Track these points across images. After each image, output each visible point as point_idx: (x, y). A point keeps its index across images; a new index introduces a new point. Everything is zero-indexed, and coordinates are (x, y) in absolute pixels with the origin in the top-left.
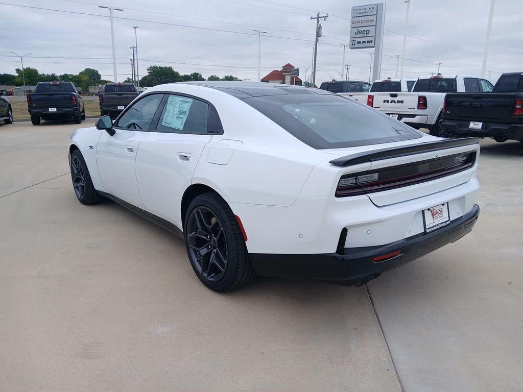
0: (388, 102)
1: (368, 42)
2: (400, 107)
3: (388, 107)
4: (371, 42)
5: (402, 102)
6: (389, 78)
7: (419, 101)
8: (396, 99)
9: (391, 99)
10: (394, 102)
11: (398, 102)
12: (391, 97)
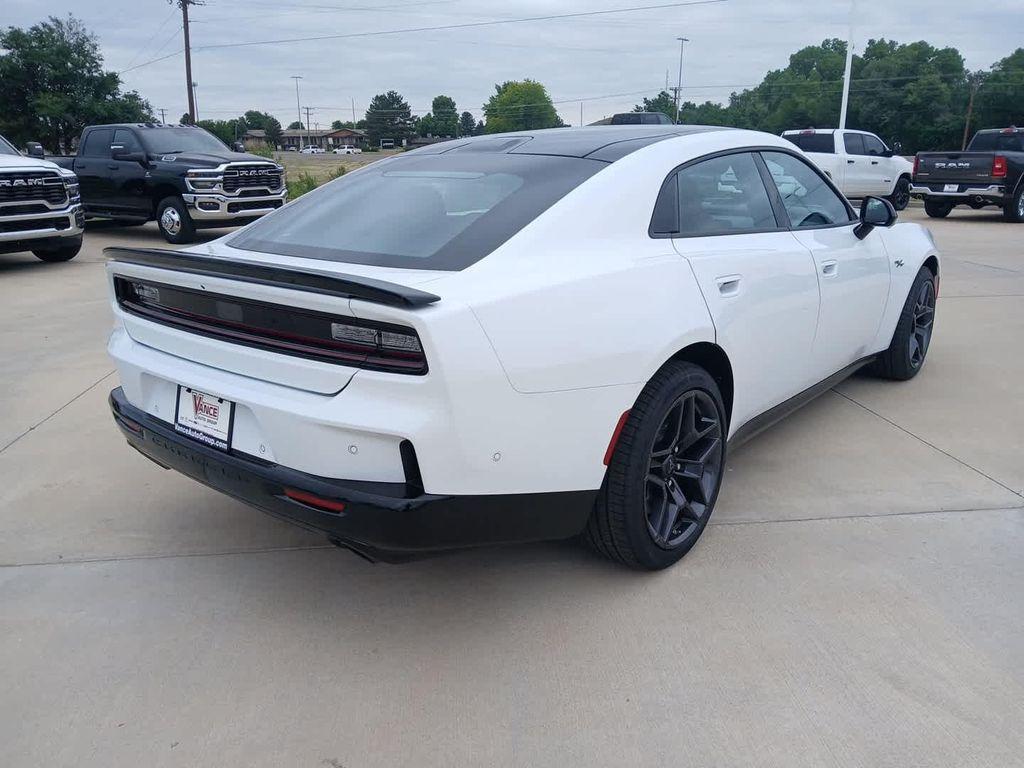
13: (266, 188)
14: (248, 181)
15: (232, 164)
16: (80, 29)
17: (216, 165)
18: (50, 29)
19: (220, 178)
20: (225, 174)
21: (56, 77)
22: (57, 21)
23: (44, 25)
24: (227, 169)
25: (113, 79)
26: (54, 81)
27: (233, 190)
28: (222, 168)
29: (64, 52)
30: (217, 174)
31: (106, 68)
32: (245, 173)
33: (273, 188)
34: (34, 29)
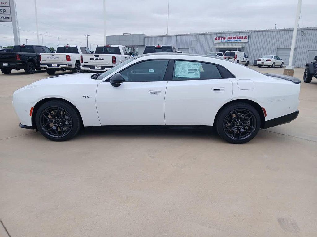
0: (93, 59)
1: (6, 18)
2: (102, 62)
3: (94, 62)
4: (9, 18)
5: (103, 59)
6: (68, 45)
7: (113, 59)
8: (99, 58)
9: (95, 58)
10: (98, 59)
11: (100, 59)
12: (95, 56)
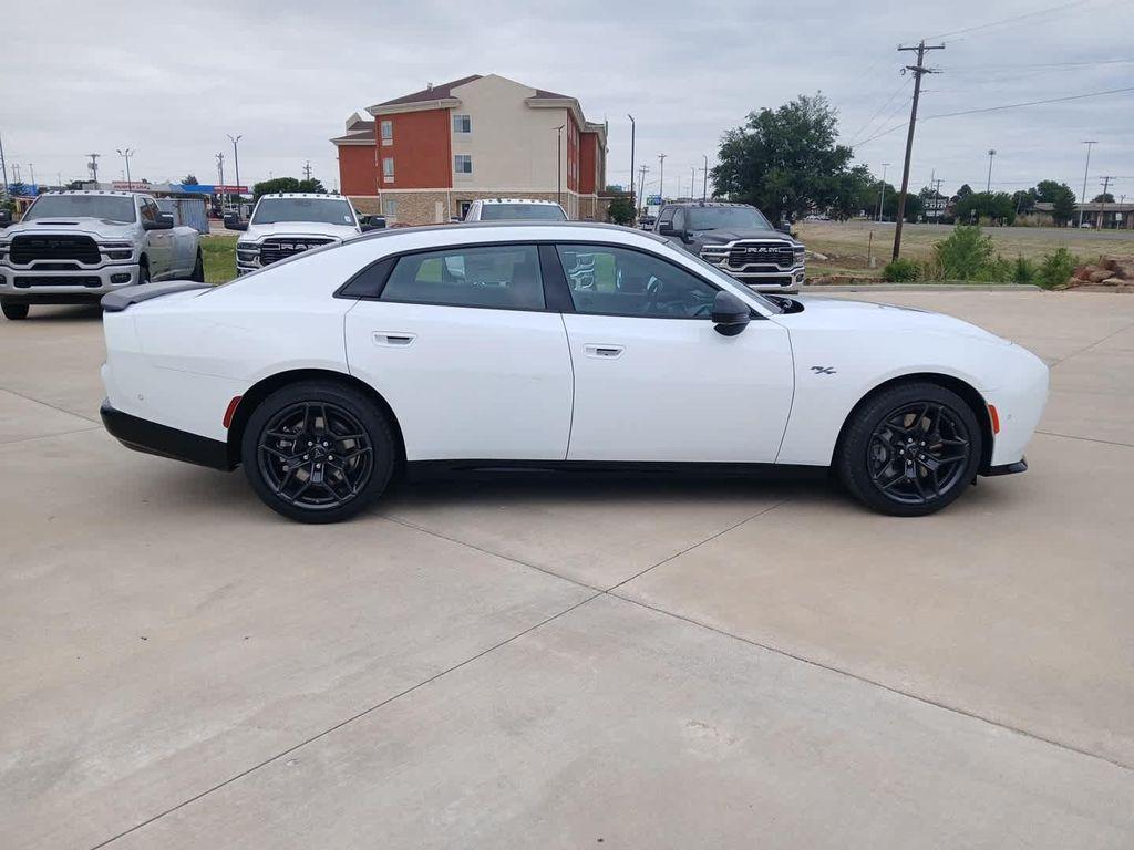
13: (776, 265)
14: (756, 257)
15: (742, 241)
16: (823, 106)
17: (727, 242)
18: (797, 109)
19: (727, 254)
20: (733, 250)
21: (789, 153)
22: (804, 100)
23: (792, 104)
24: (735, 245)
25: (844, 154)
26: (790, 157)
27: (738, 266)
28: (730, 245)
29: (804, 128)
30: (724, 250)
31: (838, 142)
32: (754, 250)
33: (782, 266)
34: (782, 108)
